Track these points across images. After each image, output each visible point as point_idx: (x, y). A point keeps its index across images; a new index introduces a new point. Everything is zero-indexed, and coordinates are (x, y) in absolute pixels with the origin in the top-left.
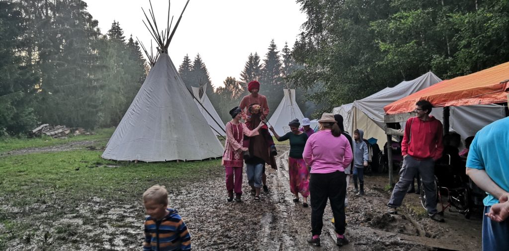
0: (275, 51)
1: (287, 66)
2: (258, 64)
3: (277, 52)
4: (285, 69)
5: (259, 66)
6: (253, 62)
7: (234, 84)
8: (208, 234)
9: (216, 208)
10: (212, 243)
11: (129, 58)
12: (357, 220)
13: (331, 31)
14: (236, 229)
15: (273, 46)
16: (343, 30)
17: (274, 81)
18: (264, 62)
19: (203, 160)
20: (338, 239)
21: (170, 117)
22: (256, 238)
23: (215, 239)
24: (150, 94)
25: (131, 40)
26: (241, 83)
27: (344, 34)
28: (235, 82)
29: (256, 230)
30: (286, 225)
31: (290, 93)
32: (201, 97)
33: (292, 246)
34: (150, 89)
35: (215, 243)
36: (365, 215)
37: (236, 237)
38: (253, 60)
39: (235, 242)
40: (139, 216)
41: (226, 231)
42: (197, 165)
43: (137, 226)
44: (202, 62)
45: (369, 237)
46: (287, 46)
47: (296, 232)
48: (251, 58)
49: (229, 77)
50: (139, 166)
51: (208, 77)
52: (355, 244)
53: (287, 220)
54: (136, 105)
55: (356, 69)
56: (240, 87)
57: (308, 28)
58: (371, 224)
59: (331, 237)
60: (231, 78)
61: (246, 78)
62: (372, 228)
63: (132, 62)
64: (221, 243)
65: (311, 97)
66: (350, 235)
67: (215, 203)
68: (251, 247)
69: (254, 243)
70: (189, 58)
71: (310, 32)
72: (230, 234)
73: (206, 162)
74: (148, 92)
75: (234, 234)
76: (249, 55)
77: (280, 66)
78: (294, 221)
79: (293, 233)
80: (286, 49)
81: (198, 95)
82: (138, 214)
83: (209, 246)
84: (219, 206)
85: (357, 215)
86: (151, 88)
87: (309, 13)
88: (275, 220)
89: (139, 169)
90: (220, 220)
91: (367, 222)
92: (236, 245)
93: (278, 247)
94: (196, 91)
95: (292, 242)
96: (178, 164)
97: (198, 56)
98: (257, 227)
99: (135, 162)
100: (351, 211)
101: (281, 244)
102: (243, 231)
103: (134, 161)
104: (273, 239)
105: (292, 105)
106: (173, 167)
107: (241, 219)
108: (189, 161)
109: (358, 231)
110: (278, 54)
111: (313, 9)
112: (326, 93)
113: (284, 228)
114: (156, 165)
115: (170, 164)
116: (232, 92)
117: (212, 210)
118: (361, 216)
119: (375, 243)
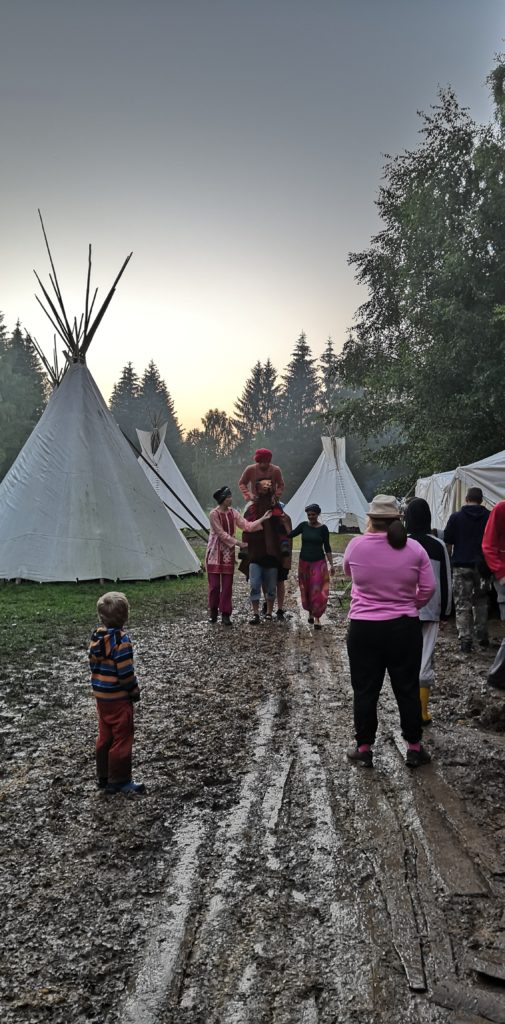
0: (307, 358)
1: (330, 391)
2: (272, 385)
3: (311, 362)
4: (326, 395)
5: (273, 388)
6: (261, 381)
7: (224, 424)
8: (148, 738)
9: (169, 682)
10: (154, 755)
11: (14, 371)
12: (451, 714)
13: (417, 321)
14: (204, 728)
15: (303, 349)
16: (440, 320)
17: (304, 420)
18: (283, 382)
19: (153, 580)
20: (409, 754)
21: (87, 494)
22: (242, 746)
23: (160, 747)
24: (49, 444)
25: (17, 333)
26: (236, 424)
27: (443, 329)
28: (225, 420)
29: (246, 730)
30: (307, 720)
31: (335, 446)
32: (154, 451)
33: (316, 765)
34: (49, 435)
35: (160, 757)
36: (470, 702)
37: (203, 744)
38: (263, 376)
39: (201, 754)
40: (14, 696)
41: (184, 732)
42: (140, 590)
43: (7, 718)
44: (160, 379)
45: (474, 749)
46: (331, 349)
47: (327, 736)
48: (258, 372)
49: (214, 410)
50: (23, 591)
51: (172, 409)
52: (444, 764)
53: (310, 710)
54: (21, 466)
55: (465, 399)
56: (235, 431)
57: (370, 315)
58: (480, 723)
59: (396, 748)
60: (217, 411)
61: (247, 414)
62: (481, 731)
63: (18, 377)
64: (171, 757)
65: (375, 455)
66: (436, 745)
67: (169, 671)
68: (232, 765)
69: (239, 757)
70: (133, 372)
71: (374, 323)
72: (192, 737)
73: (157, 583)
74: (45, 441)
75: (200, 737)
76: (253, 365)
77: (317, 389)
78: (324, 712)
79: (319, 740)
80: (329, 356)
81: (150, 447)
82: (12, 691)
83: (146, 762)
84: (176, 678)
85: (453, 701)
86: (51, 433)
87: (373, 284)
88: (284, 709)
89: (22, 596)
90: (175, 708)
91: (470, 717)
92: (201, 761)
93: (287, 766)
94: (144, 438)
95: (317, 758)
96: (102, 587)
97: (151, 367)
98: (249, 723)
99: (17, 582)
100: (443, 694)
101: (294, 761)
102: (218, 732)
103: (14, 580)
104: (277, 751)
105: (338, 469)
106: (92, 593)
107: (218, 706)
108: (124, 582)
109: (452, 736)
110: (314, 365)
111: (381, 276)
112: (405, 448)
113: (303, 726)
114: (57, 589)
115: (86, 587)
116: (218, 441)
117: (159, 686)
118: (461, 705)
119: (484, 761)
